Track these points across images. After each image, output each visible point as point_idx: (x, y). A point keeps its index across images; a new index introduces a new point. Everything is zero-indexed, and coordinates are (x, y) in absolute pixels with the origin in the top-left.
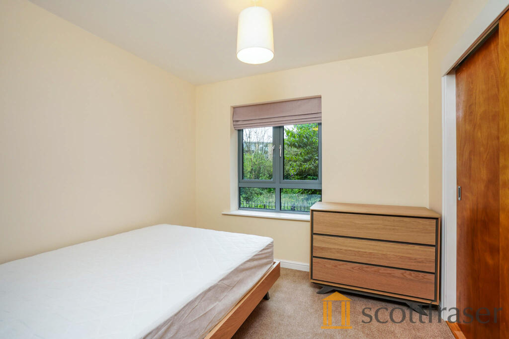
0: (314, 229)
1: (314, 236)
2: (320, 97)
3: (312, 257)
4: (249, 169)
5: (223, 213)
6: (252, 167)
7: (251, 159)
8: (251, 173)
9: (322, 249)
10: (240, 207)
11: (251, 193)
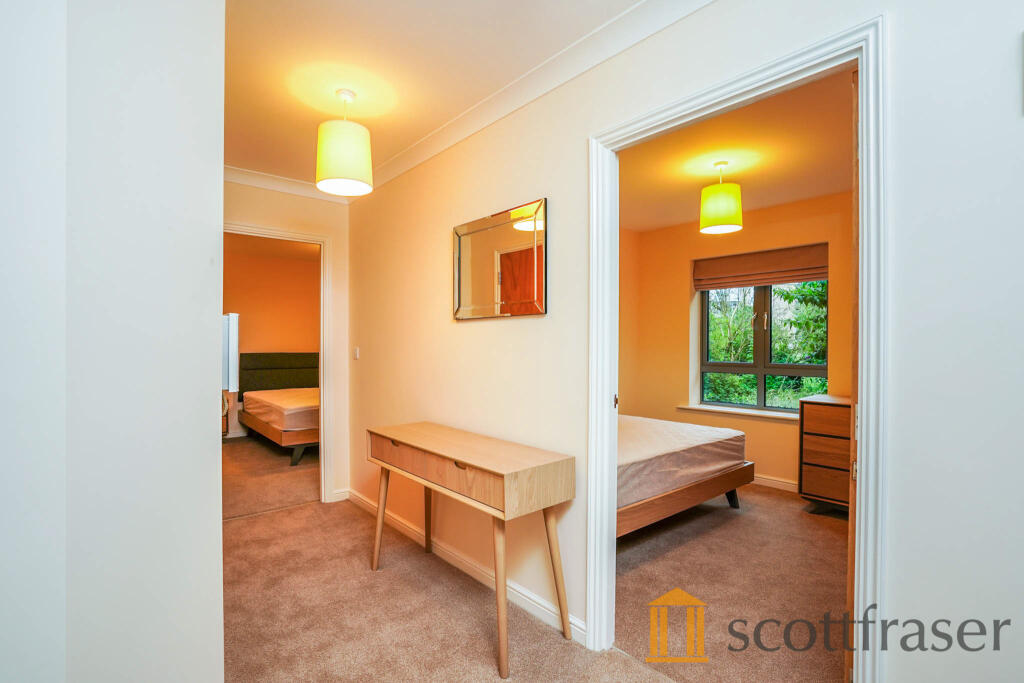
0: (805, 427)
1: (805, 436)
2: (826, 244)
3: (802, 463)
4: (724, 344)
5: (681, 406)
6: (730, 339)
7: (728, 324)
8: (728, 351)
9: (816, 453)
10: (702, 401)
11: (728, 392)
